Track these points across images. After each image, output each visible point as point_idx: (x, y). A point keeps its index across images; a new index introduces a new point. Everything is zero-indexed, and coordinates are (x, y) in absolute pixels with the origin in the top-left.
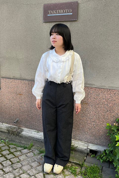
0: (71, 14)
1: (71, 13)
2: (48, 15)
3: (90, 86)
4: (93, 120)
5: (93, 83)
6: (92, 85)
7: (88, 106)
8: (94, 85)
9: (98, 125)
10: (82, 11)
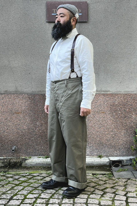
1: (80, 13)
2: (53, 14)
3: (105, 93)
4: (111, 130)
5: (108, 89)
6: (107, 92)
7: (105, 115)
8: (109, 91)
9: (117, 135)
10: (91, 12)
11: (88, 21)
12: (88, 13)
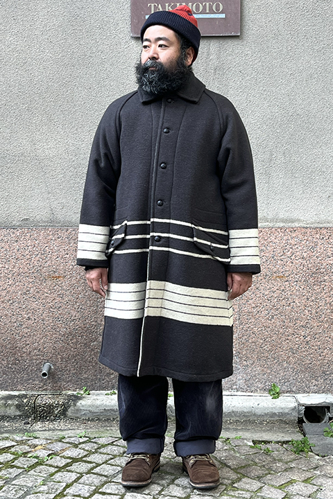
3: (286, 225)
4: (302, 323)
5: (295, 215)
6: (293, 222)
7: (287, 283)
8: (299, 220)
9: (317, 336)
10: (251, 11)
12: (241, 12)
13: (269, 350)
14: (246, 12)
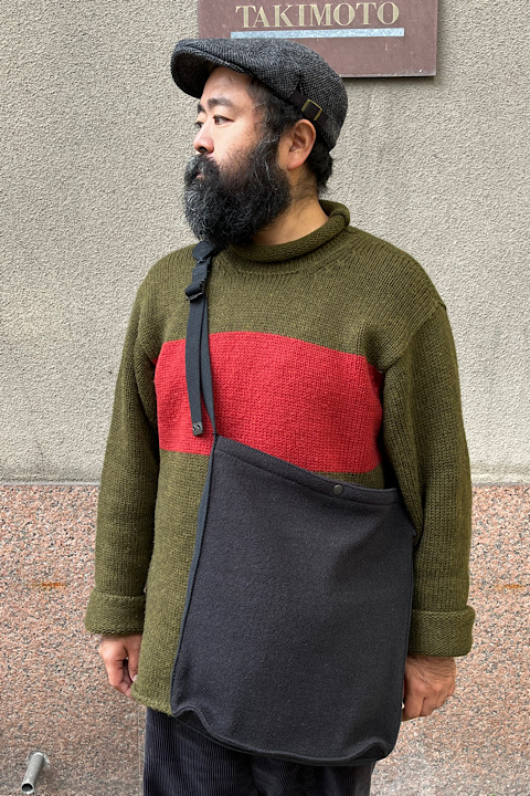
0: (400, 32)
1: (397, 25)
2: (237, 35)
7: (526, 598)
10: (462, 20)
11: (439, 70)
12: (440, 24)
13: (487, 731)
14: (449, 23)
